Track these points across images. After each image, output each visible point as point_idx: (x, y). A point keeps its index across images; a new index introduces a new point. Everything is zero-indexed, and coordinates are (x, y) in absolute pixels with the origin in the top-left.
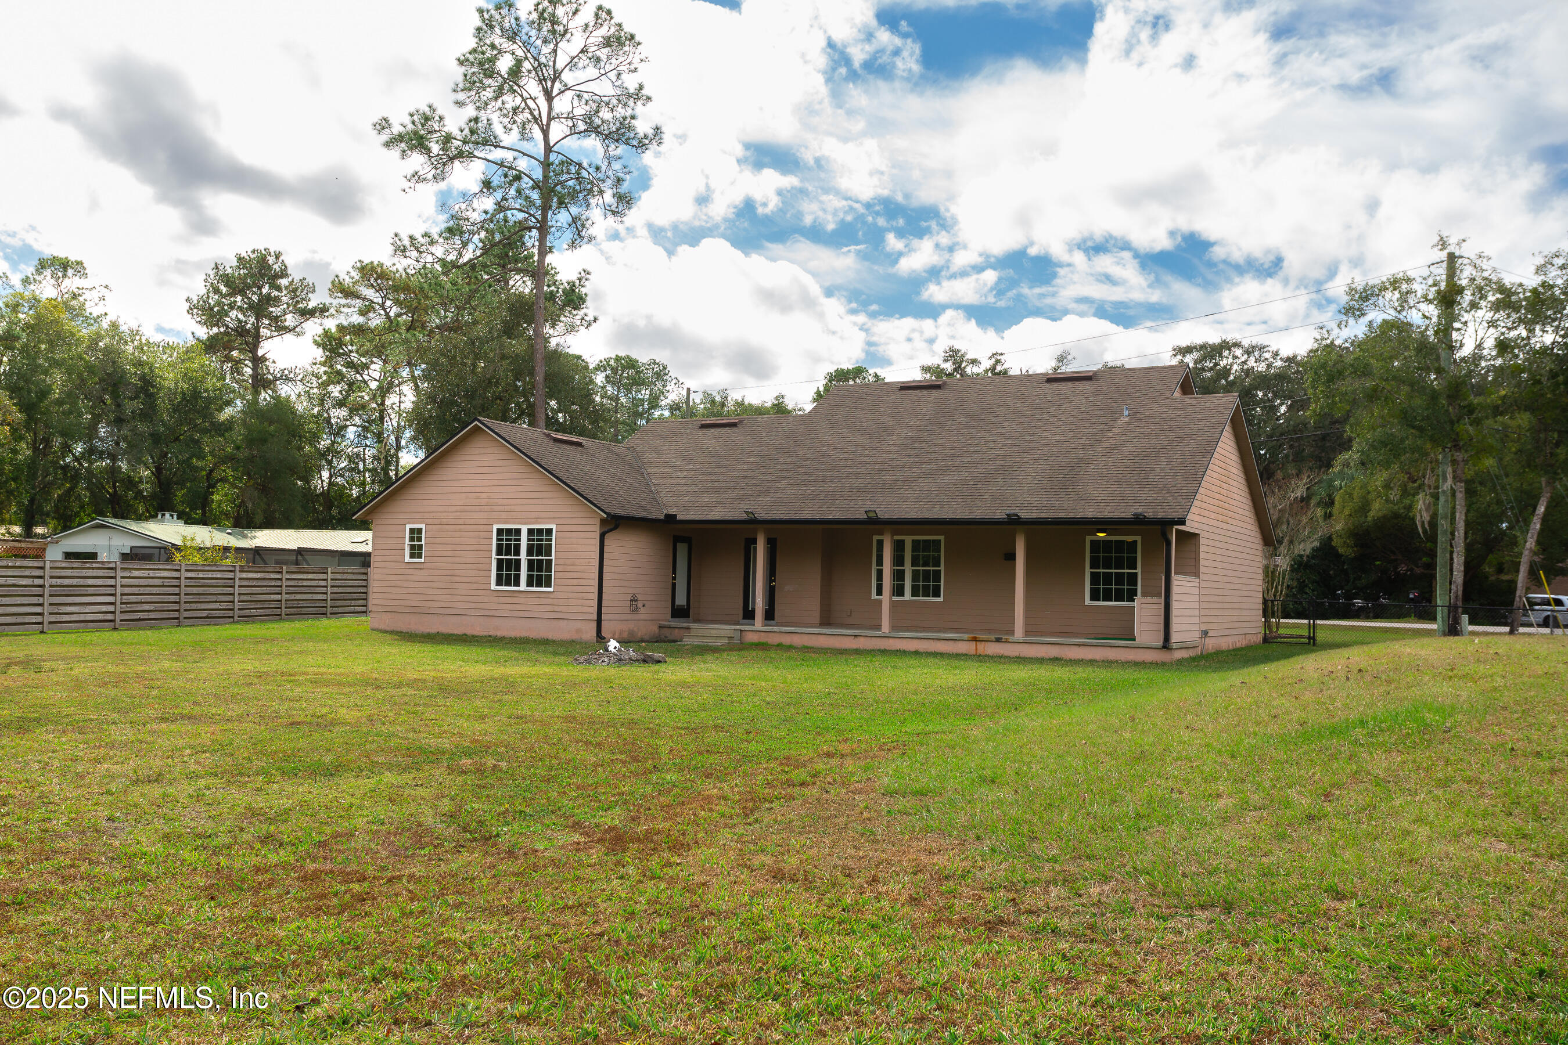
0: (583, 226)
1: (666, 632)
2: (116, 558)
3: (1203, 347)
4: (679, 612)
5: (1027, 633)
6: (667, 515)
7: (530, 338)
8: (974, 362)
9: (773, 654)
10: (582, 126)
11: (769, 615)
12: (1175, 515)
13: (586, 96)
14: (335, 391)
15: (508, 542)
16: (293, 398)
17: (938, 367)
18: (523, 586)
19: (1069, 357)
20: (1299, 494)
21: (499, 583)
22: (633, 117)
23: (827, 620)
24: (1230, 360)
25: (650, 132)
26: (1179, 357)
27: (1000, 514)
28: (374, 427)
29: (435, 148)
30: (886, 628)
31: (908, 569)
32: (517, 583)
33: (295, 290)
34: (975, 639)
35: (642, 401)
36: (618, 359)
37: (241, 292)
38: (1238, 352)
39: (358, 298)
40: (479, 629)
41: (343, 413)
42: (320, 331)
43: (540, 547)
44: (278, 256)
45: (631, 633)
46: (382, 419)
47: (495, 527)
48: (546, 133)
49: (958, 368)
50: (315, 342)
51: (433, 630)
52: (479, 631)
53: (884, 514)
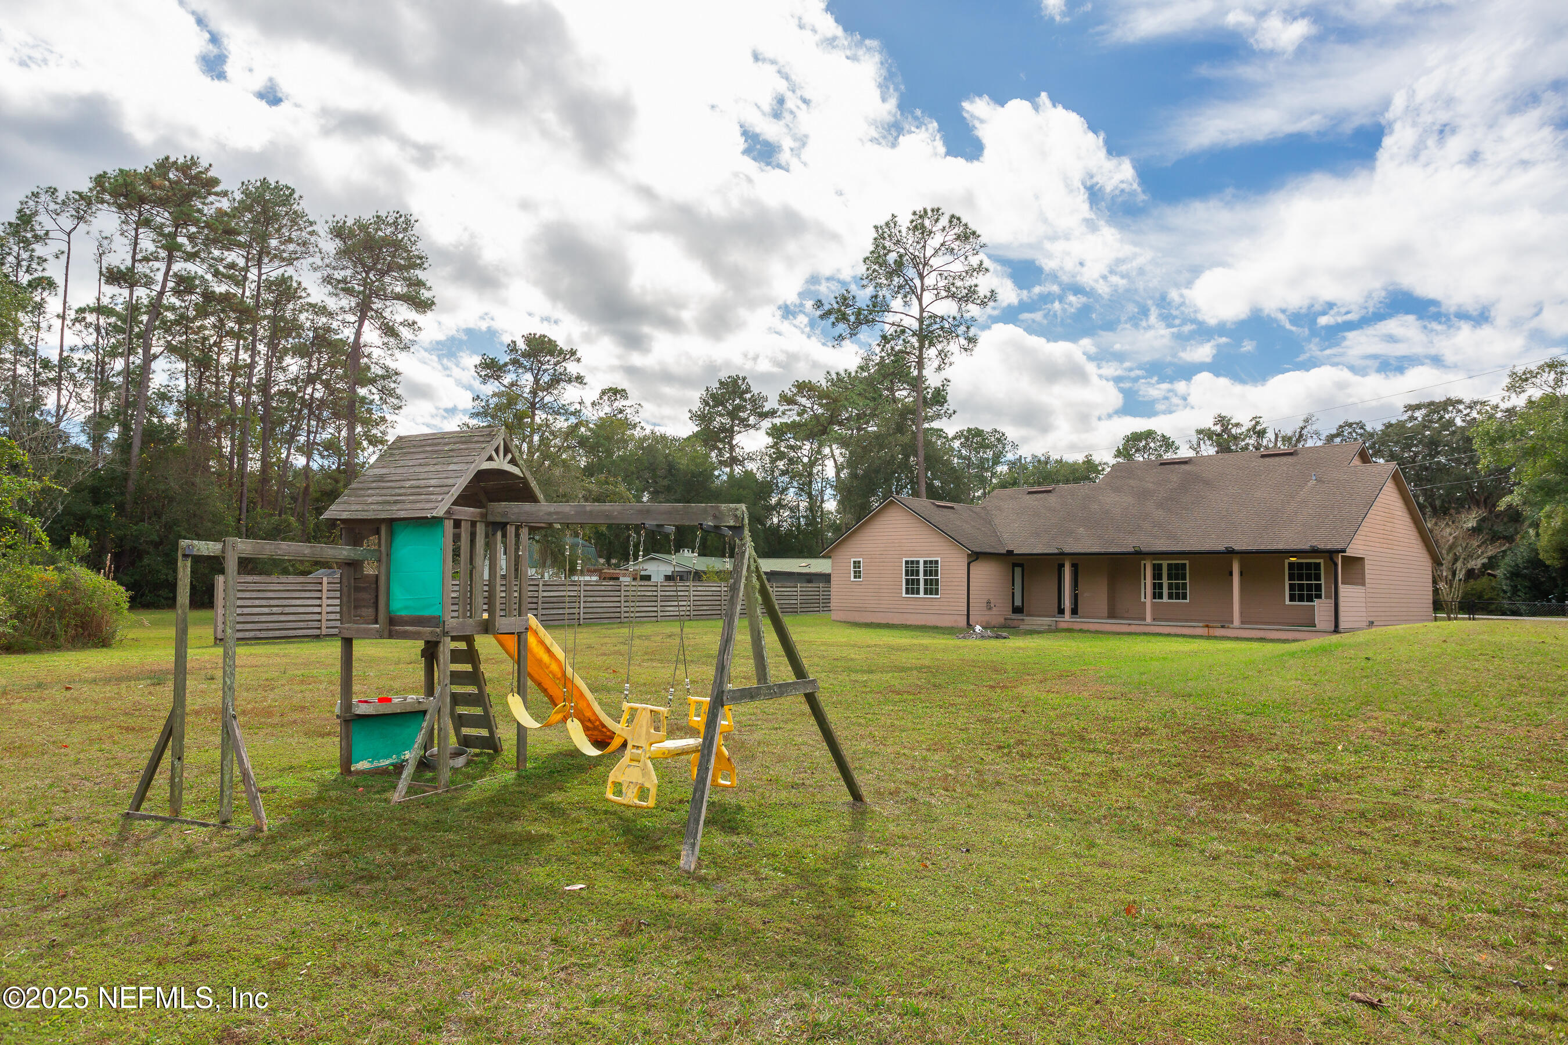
0: (946, 356)
1: (1009, 622)
2: (661, 578)
3: (1432, 403)
4: (1017, 610)
5: (1242, 622)
6: (1008, 551)
7: (913, 432)
8: (1237, 425)
9: (1075, 635)
10: (943, 294)
11: (1074, 611)
12: (1339, 547)
13: (946, 274)
14: (781, 464)
15: (911, 569)
16: (755, 471)
17: (1209, 429)
18: (922, 595)
19: (1314, 419)
20: (1470, 525)
21: (907, 593)
22: (976, 286)
23: (1112, 614)
24: (1454, 414)
25: (988, 294)
26: (1410, 413)
27: (1221, 548)
28: (805, 488)
29: (852, 318)
30: (1149, 619)
31: (1165, 582)
32: (918, 593)
33: (755, 401)
34: (1207, 626)
35: (988, 460)
36: (969, 430)
37: (722, 404)
38: (1461, 407)
39: (796, 404)
40: (896, 620)
41: (786, 479)
42: (770, 426)
43: (931, 571)
44: (744, 379)
45: (988, 623)
46: (810, 482)
47: (904, 560)
48: (920, 300)
49: (1225, 429)
50: (767, 433)
51: (869, 621)
52: (896, 621)
53: (1144, 549)
